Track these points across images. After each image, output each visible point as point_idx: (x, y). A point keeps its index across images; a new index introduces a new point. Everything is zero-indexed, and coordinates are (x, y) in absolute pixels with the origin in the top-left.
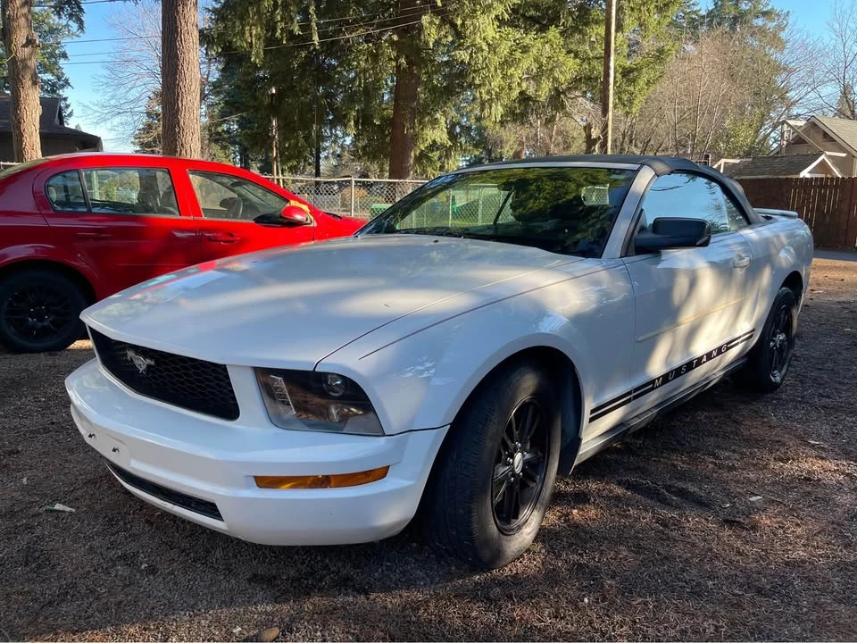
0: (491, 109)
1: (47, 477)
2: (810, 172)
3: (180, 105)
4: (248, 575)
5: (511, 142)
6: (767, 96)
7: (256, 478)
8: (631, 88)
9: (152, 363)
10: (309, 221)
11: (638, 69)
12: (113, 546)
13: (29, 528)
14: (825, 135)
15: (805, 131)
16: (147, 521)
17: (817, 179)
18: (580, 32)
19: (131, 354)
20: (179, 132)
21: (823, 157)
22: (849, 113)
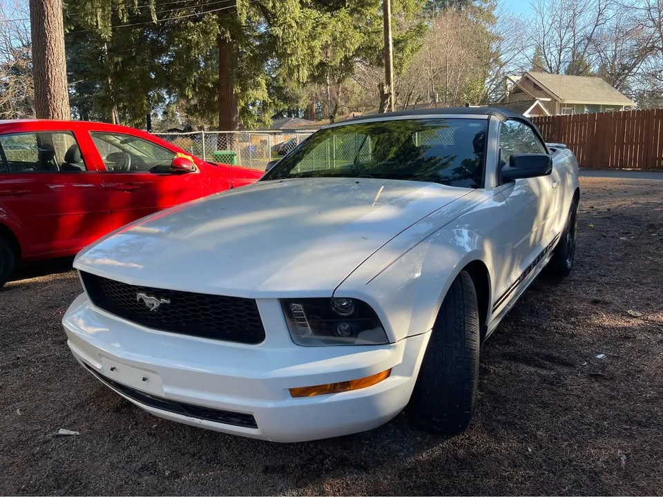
0: (298, 72)
1: (37, 407)
2: (529, 113)
3: (50, 76)
4: (261, 468)
5: (304, 98)
6: (487, 59)
7: (290, 389)
8: (400, 55)
9: (168, 302)
10: (194, 170)
11: (405, 40)
12: (130, 459)
13: (44, 455)
14: (535, 85)
15: (521, 82)
16: (149, 434)
17: (535, 118)
18: (359, 12)
19: (141, 295)
20: (51, 98)
21: (537, 102)
22: (549, 70)
